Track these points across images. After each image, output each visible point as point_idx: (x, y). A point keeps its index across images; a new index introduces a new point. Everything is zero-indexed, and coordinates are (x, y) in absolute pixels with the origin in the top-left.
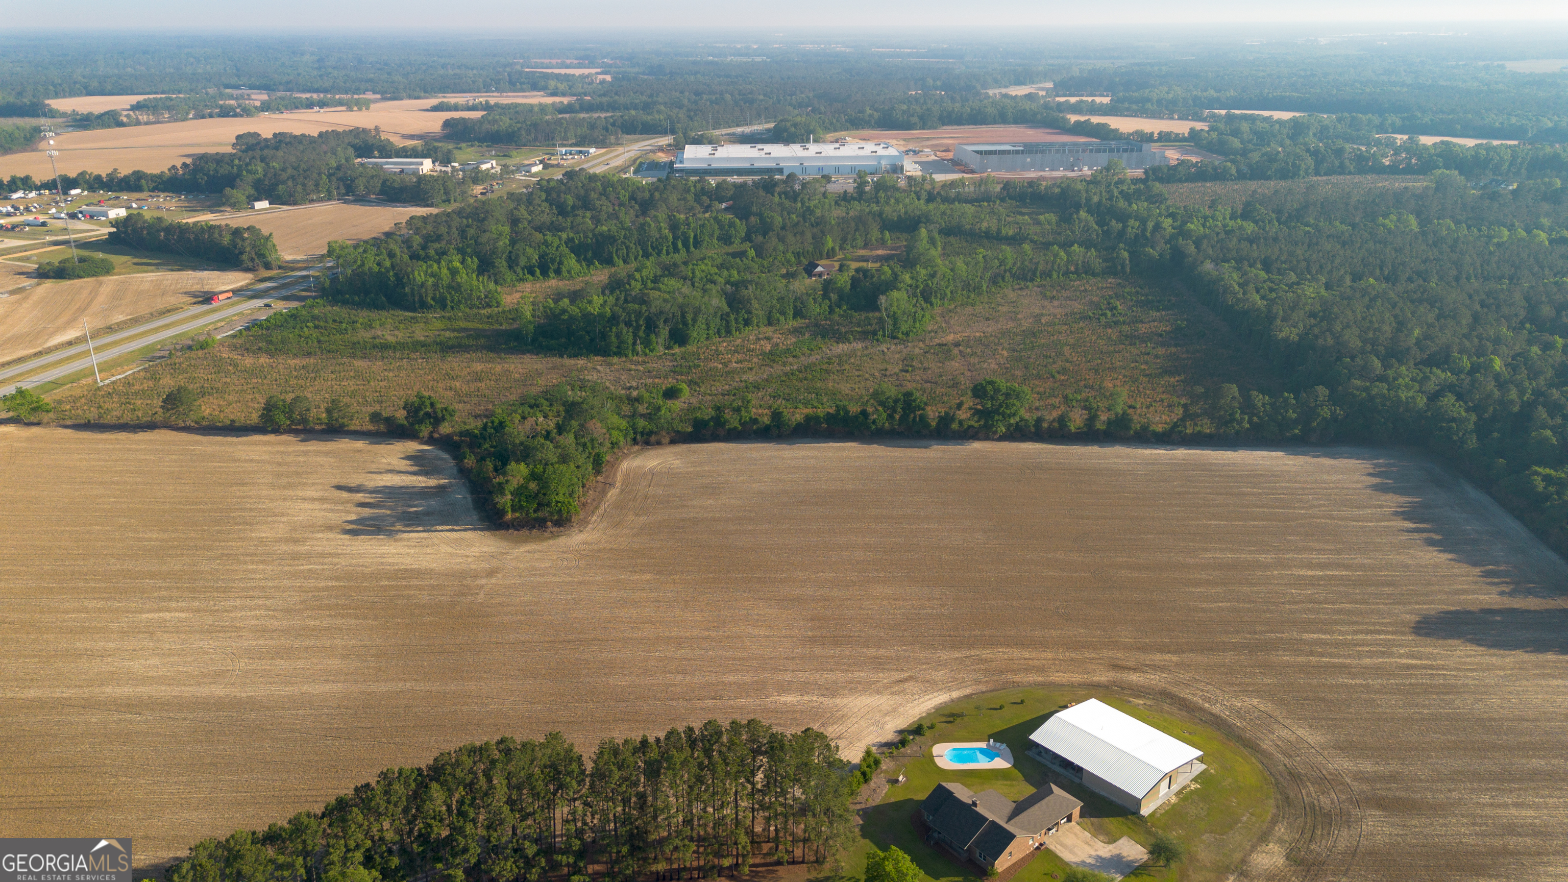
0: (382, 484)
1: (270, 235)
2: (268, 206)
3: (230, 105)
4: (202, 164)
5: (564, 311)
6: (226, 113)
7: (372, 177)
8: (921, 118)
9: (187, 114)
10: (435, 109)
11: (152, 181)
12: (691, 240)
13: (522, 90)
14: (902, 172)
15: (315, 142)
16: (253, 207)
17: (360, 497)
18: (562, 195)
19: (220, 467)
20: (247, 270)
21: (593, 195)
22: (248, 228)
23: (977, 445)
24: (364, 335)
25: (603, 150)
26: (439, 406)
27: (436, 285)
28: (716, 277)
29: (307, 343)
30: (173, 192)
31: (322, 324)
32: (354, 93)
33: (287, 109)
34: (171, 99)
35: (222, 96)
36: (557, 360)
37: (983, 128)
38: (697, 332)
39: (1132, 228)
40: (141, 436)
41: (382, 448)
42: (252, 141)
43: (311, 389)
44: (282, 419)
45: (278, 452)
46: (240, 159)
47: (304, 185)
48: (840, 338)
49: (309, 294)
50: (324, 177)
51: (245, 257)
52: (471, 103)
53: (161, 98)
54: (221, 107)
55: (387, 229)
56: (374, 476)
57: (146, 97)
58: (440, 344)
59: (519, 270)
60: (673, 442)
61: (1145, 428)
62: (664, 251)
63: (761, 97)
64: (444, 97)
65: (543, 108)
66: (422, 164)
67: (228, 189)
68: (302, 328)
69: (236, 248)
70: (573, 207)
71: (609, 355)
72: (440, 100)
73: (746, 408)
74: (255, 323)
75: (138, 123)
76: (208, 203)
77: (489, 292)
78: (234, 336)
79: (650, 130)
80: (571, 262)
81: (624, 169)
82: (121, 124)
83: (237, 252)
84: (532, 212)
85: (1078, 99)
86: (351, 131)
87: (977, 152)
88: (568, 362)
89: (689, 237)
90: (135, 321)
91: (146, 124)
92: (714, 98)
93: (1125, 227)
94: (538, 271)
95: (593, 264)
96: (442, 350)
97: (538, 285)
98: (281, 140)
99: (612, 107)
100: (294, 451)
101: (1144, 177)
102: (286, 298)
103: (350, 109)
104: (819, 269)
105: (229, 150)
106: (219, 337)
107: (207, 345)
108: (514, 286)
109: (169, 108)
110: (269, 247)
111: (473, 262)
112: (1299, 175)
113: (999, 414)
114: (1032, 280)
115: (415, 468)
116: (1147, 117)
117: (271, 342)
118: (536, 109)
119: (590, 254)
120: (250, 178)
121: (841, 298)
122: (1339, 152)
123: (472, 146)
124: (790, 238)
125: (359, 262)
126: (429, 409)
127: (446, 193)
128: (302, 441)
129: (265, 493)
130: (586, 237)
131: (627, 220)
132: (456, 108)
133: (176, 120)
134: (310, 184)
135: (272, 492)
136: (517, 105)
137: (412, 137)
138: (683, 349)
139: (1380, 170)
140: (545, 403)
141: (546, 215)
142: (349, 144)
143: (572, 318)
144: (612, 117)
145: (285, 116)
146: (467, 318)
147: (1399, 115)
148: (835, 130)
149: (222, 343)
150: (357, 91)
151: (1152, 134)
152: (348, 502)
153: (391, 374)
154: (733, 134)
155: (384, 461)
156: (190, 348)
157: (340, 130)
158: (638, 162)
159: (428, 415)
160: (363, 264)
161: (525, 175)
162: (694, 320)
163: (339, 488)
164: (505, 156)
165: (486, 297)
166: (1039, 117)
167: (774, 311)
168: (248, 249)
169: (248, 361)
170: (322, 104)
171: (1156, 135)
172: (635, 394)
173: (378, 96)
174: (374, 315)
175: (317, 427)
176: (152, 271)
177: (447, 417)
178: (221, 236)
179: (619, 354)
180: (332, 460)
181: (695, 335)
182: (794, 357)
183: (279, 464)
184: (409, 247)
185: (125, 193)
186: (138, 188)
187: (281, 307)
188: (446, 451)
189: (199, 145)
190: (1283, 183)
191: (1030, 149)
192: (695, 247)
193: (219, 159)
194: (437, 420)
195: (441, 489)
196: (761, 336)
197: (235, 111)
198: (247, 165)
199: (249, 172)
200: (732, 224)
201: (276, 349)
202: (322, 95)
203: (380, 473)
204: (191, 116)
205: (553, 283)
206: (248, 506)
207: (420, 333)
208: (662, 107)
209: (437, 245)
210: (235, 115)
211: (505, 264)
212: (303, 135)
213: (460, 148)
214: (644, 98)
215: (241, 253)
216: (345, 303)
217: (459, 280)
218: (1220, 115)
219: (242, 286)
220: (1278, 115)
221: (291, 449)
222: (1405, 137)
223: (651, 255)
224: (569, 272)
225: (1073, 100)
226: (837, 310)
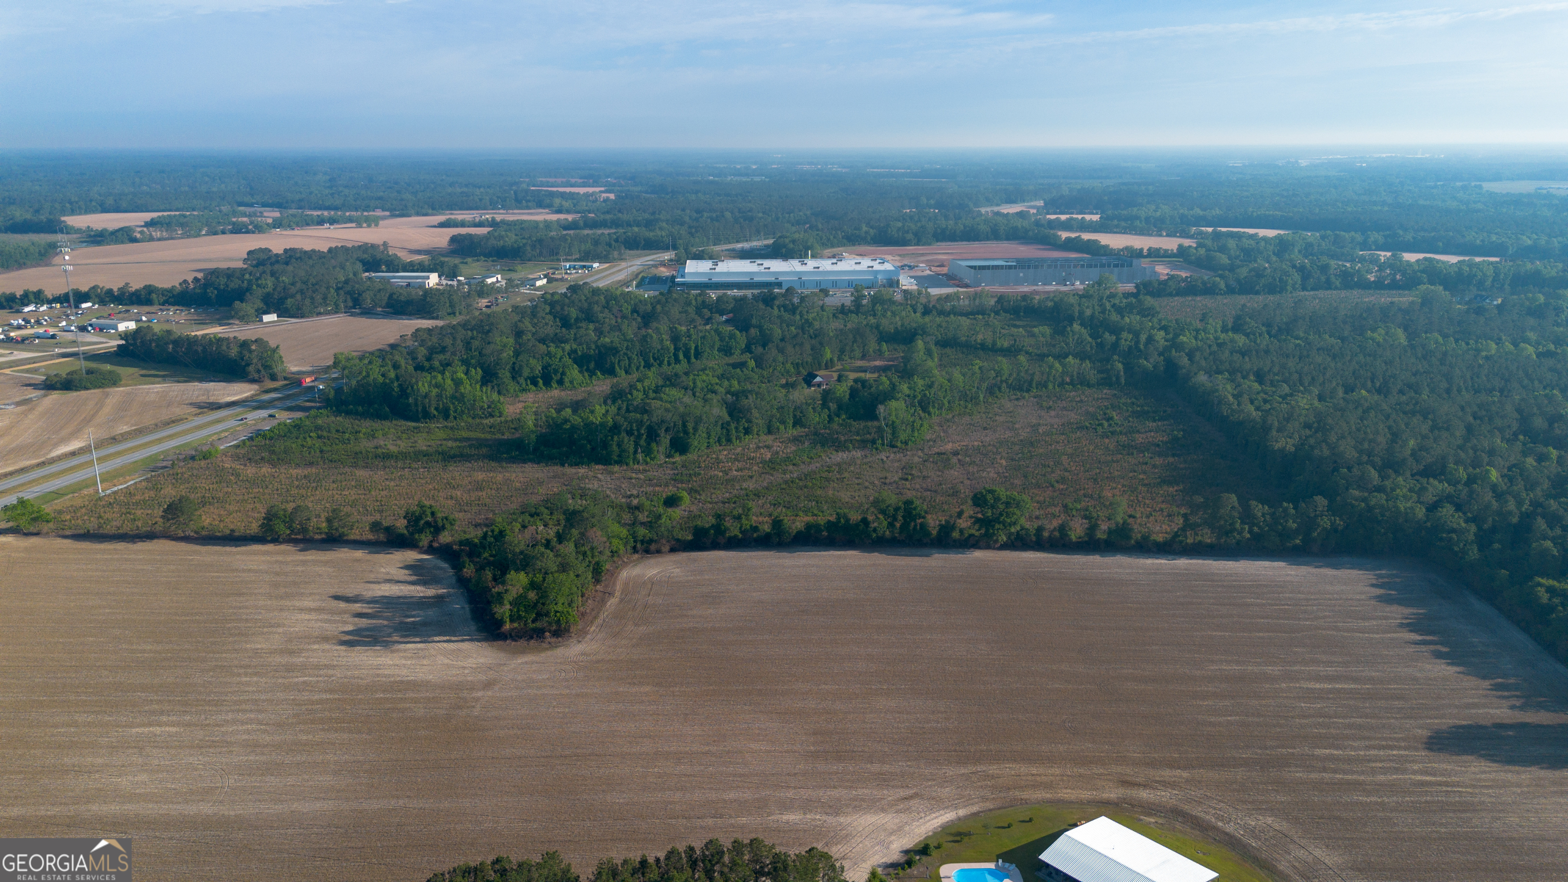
0: (380, 593)
1: (277, 347)
2: (276, 319)
3: (242, 222)
4: (214, 278)
5: (566, 421)
6: (238, 230)
7: (380, 290)
8: (916, 234)
9: (200, 230)
10: (442, 225)
11: (163, 295)
12: (692, 351)
13: (528, 208)
14: (898, 286)
15: (324, 257)
16: (261, 320)
17: (358, 608)
18: (566, 308)
19: (219, 577)
20: (253, 381)
21: (596, 308)
22: (256, 341)
23: (978, 554)
24: (366, 445)
25: (607, 265)
26: (439, 515)
27: (439, 396)
28: (717, 387)
29: (309, 453)
30: (183, 306)
31: (325, 434)
32: (364, 210)
33: (298, 225)
34: (185, 216)
35: (234, 213)
36: (558, 469)
37: (976, 245)
38: (697, 441)
39: (1126, 340)
40: (140, 546)
41: (382, 558)
42: (263, 256)
43: (312, 498)
44: (282, 529)
45: (277, 561)
46: (250, 274)
47: (312, 298)
48: (840, 446)
49: (313, 404)
50: (332, 291)
51: (251, 369)
52: (477, 220)
53: (175, 216)
54: (234, 224)
55: (392, 341)
56: (372, 586)
57: (160, 214)
58: (443, 453)
59: (522, 381)
60: (673, 550)
61: (1145, 538)
62: (666, 362)
63: (760, 215)
64: (452, 214)
65: (548, 225)
66: (428, 278)
67: (237, 302)
68: (305, 438)
69: (243, 359)
70: (577, 319)
71: (610, 464)
72: (448, 217)
73: (747, 515)
74: (259, 433)
75: (151, 239)
76: (217, 317)
77: (493, 402)
78: (237, 446)
79: (651, 245)
80: (574, 372)
81: (627, 283)
82: (134, 240)
83: (243, 363)
84: (536, 324)
85: (1068, 216)
86: (360, 247)
87: (971, 267)
88: (569, 470)
89: (690, 349)
90: (139, 432)
91: (159, 240)
92: (714, 215)
93: (1118, 339)
94: (541, 382)
95: (595, 374)
96: (444, 460)
97: (540, 395)
98: (291, 255)
99: (615, 224)
100: (293, 561)
101: (1135, 291)
102: (290, 409)
103: (359, 226)
104: (818, 379)
105: (240, 265)
106: (222, 447)
107: (210, 455)
108: (517, 396)
109: (182, 225)
110: (275, 359)
111: (477, 373)
112: (1287, 291)
113: (999, 523)
114: (1028, 391)
115: (414, 578)
116: (1136, 234)
117: (273, 452)
118: (541, 226)
119: (592, 365)
120: (260, 292)
121: (840, 407)
122: (1324, 268)
123: (478, 261)
124: (789, 349)
125: (364, 374)
126: (429, 519)
127: (452, 306)
128: (301, 551)
129: (261, 603)
130: (589, 348)
131: (630, 332)
132: (463, 224)
133: (189, 237)
134: (318, 298)
135: (269, 602)
136: (523, 222)
137: (419, 252)
138: (684, 457)
139: (1366, 286)
140: (546, 511)
141: (550, 327)
142: (358, 259)
143: (573, 427)
144: (615, 233)
145: (296, 232)
146: (469, 428)
147: (1381, 233)
148: (833, 246)
149: (225, 453)
150: (367, 208)
151: (1142, 250)
152: (344, 612)
153: (392, 484)
154: (733, 250)
155: (383, 570)
156: (193, 458)
157: (350, 245)
158: (640, 276)
159: (428, 524)
160: (368, 375)
161: (529, 289)
162: (695, 429)
163: (337, 598)
164: (509, 270)
165: (489, 407)
166: (1030, 233)
167: (774, 420)
168: (255, 361)
169: (250, 471)
170: (332, 221)
171: (1145, 251)
172: (635, 502)
173: (387, 213)
174: (377, 424)
175: (317, 537)
176: (159, 383)
177: (448, 526)
178: (228, 348)
179: (620, 462)
180: (330, 570)
181: (696, 444)
182: (794, 465)
183: (277, 574)
184: (414, 359)
185: (135, 306)
186: (149, 302)
187: (284, 417)
188: (445, 560)
189: (211, 260)
190: (1271, 297)
191: (1023, 264)
192: (696, 358)
193: (230, 274)
194: (437, 529)
195: (439, 599)
196: (761, 445)
197: (247, 228)
198: (257, 279)
199: (258, 286)
200: (732, 336)
201: (278, 459)
202: (332, 213)
203: (379, 583)
204: (204, 232)
205: (556, 393)
206: (244, 617)
207: (422, 443)
208: (664, 224)
209: (442, 357)
210: (248, 232)
211: (508, 374)
212: (313, 251)
213: (466, 263)
214: (647, 216)
215: (248, 365)
216: (348, 413)
217: (463, 391)
218: (1207, 232)
219: (247, 397)
220: (1262, 232)
221: (289, 559)
222: (1389, 254)
223: (652, 365)
224: (571, 382)
225: (1063, 217)
226: (836, 419)
